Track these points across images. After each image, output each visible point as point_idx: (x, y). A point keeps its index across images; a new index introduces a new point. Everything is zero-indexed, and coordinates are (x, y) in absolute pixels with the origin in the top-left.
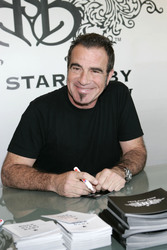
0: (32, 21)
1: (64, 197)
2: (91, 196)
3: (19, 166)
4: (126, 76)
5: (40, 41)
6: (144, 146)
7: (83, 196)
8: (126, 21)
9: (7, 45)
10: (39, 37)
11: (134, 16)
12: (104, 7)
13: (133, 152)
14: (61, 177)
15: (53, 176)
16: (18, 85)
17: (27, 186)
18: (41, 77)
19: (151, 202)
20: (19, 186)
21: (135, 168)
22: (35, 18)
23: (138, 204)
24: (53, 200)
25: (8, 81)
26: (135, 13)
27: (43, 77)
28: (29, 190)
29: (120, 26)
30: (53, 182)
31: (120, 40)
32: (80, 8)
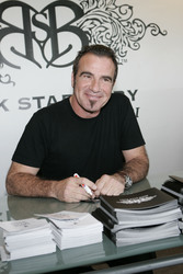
0: (42, 45)
1: (64, 202)
2: (90, 201)
3: (22, 175)
4: (133, 95)
5: (49, 64)
6: (146, 155)
7: (82, 201)
8: (132, 43)
9: (19, 68)
10: (49, 60)
11: (139, 39)
12: (110, 31)
13: (135, 160)
14: (61, 183)
15: (54, 183)
16: (30, 105)
17: (29, 194)
18: (51, 97)
19: (143, 200)
20: (22, 193)
21: (136, 175)
22: (45, 42)
23: (130, 202)
24: (54, 205)
25: (20, 102)
26: (140, 36)
27: (53, 97)
28: (31, 197)
29: (126, 48)
30: (53, 188)
31: (126, 61)
32: (87, 32)
